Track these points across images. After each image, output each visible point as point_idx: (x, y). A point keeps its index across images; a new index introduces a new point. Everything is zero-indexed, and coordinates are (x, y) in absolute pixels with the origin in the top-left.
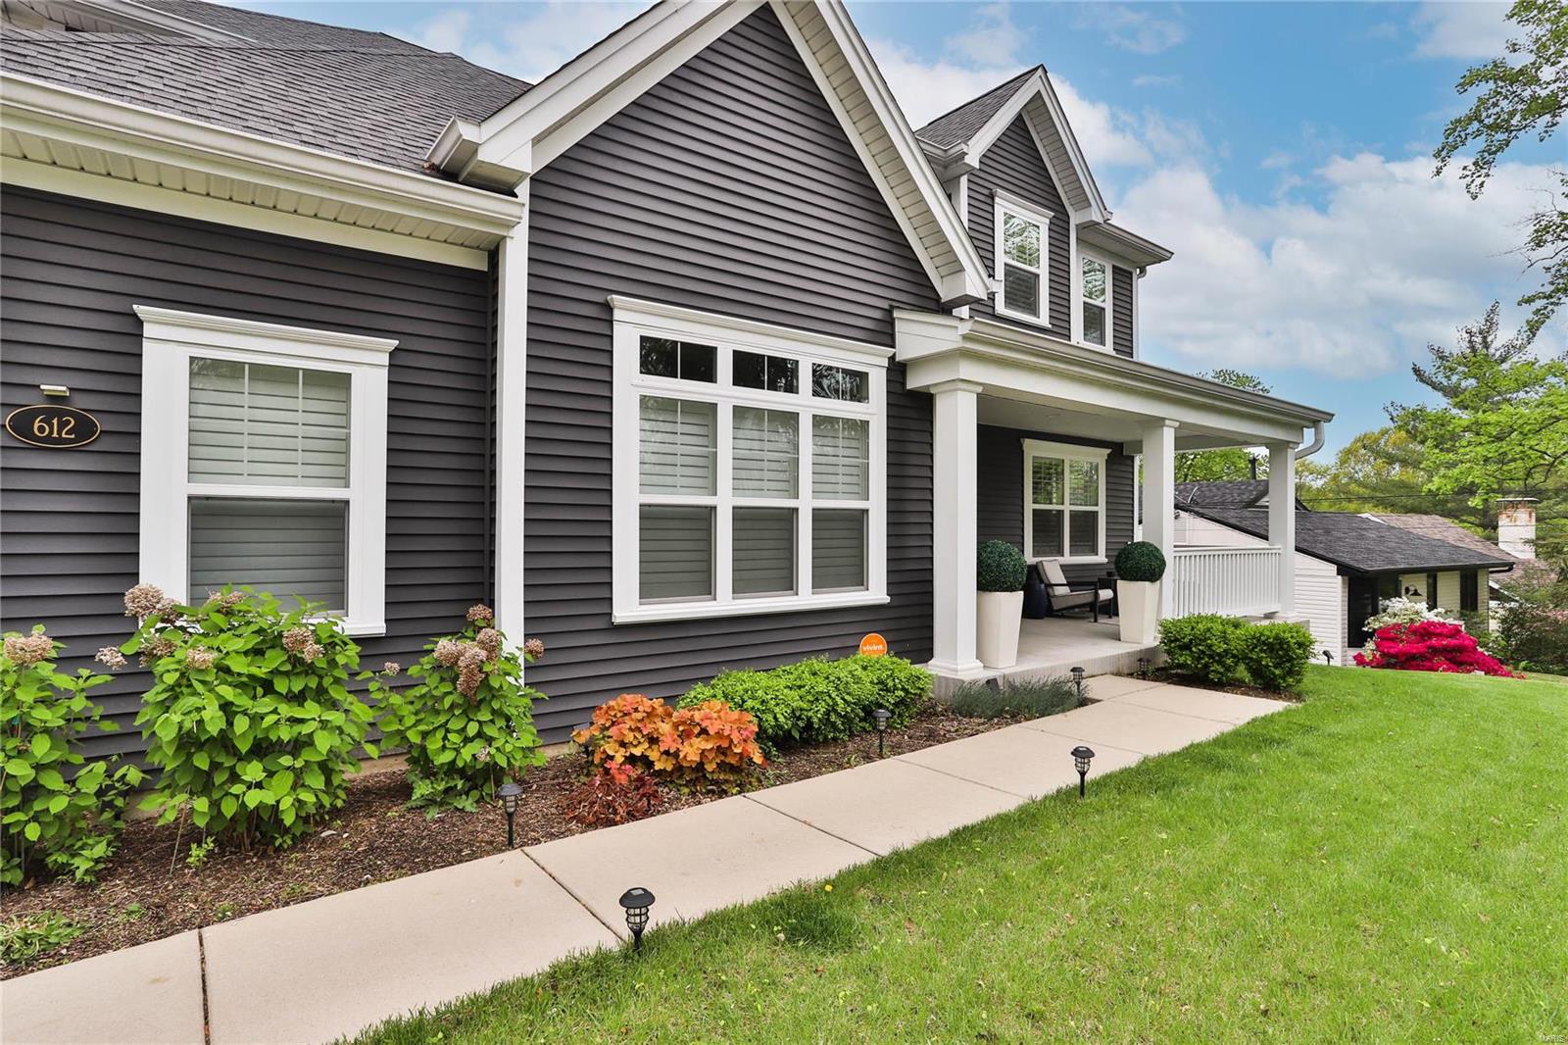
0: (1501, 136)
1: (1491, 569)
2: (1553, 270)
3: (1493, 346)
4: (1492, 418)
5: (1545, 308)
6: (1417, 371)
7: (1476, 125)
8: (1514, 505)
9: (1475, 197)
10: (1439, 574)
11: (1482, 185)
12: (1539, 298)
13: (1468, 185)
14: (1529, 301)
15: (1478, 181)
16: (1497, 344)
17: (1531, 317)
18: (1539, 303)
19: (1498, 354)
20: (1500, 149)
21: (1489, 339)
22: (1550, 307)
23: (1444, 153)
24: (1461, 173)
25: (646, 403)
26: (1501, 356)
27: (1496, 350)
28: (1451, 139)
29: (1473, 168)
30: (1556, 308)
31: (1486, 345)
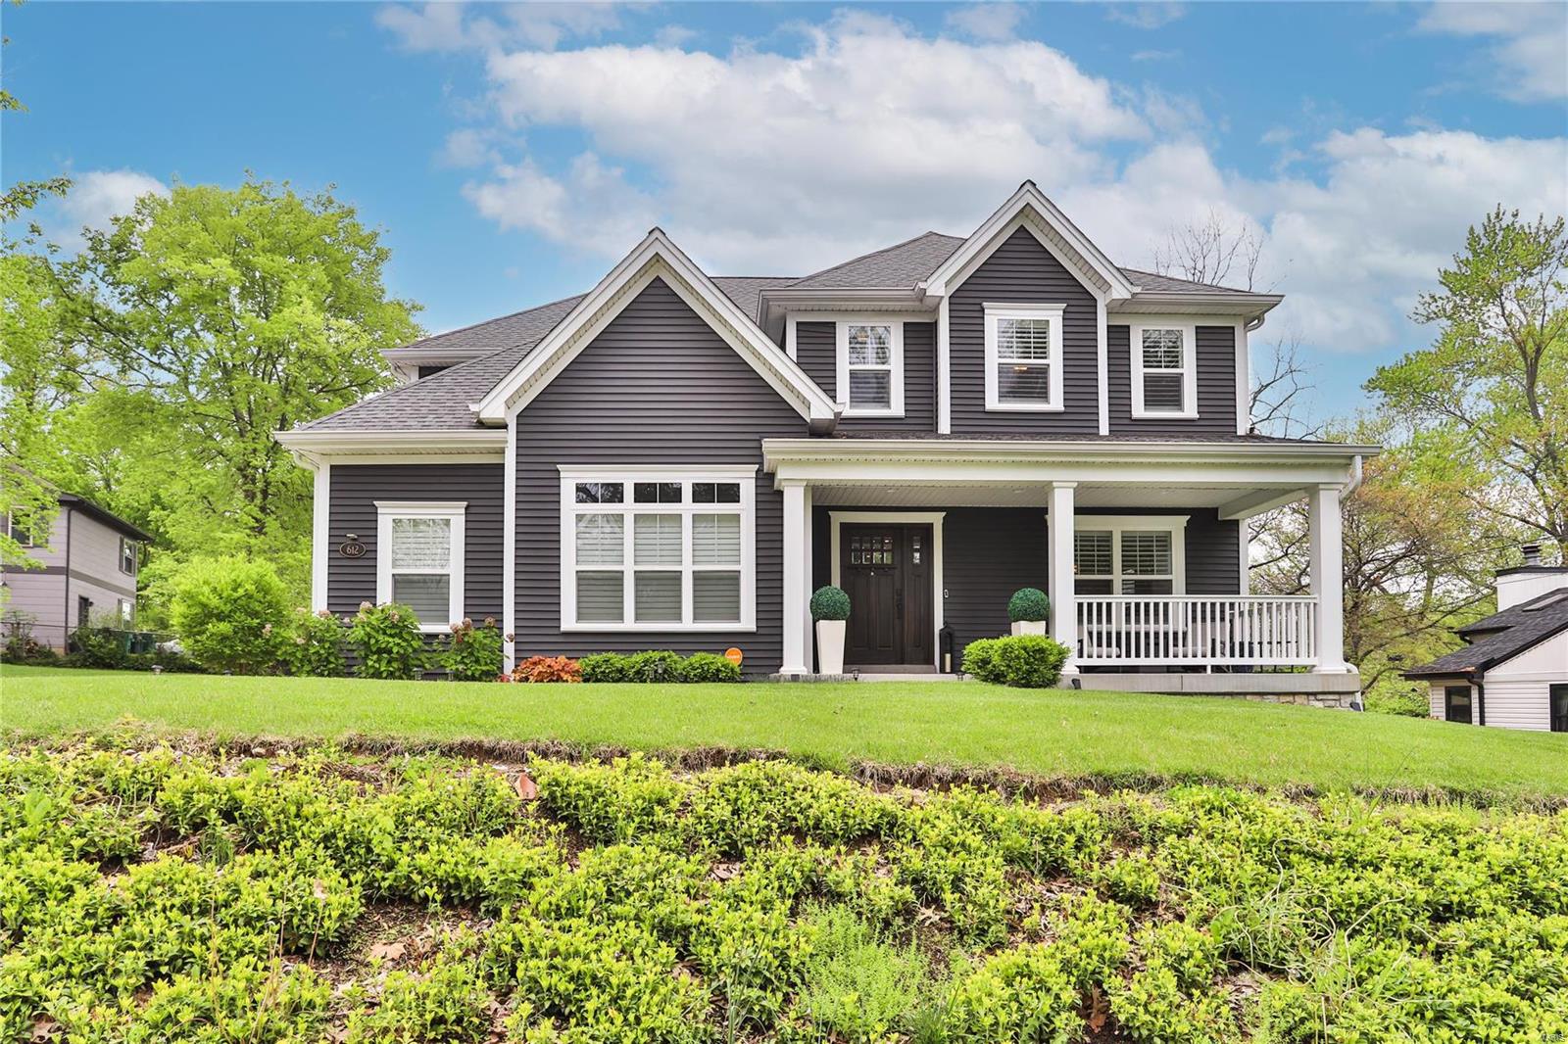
25: (580, 518)
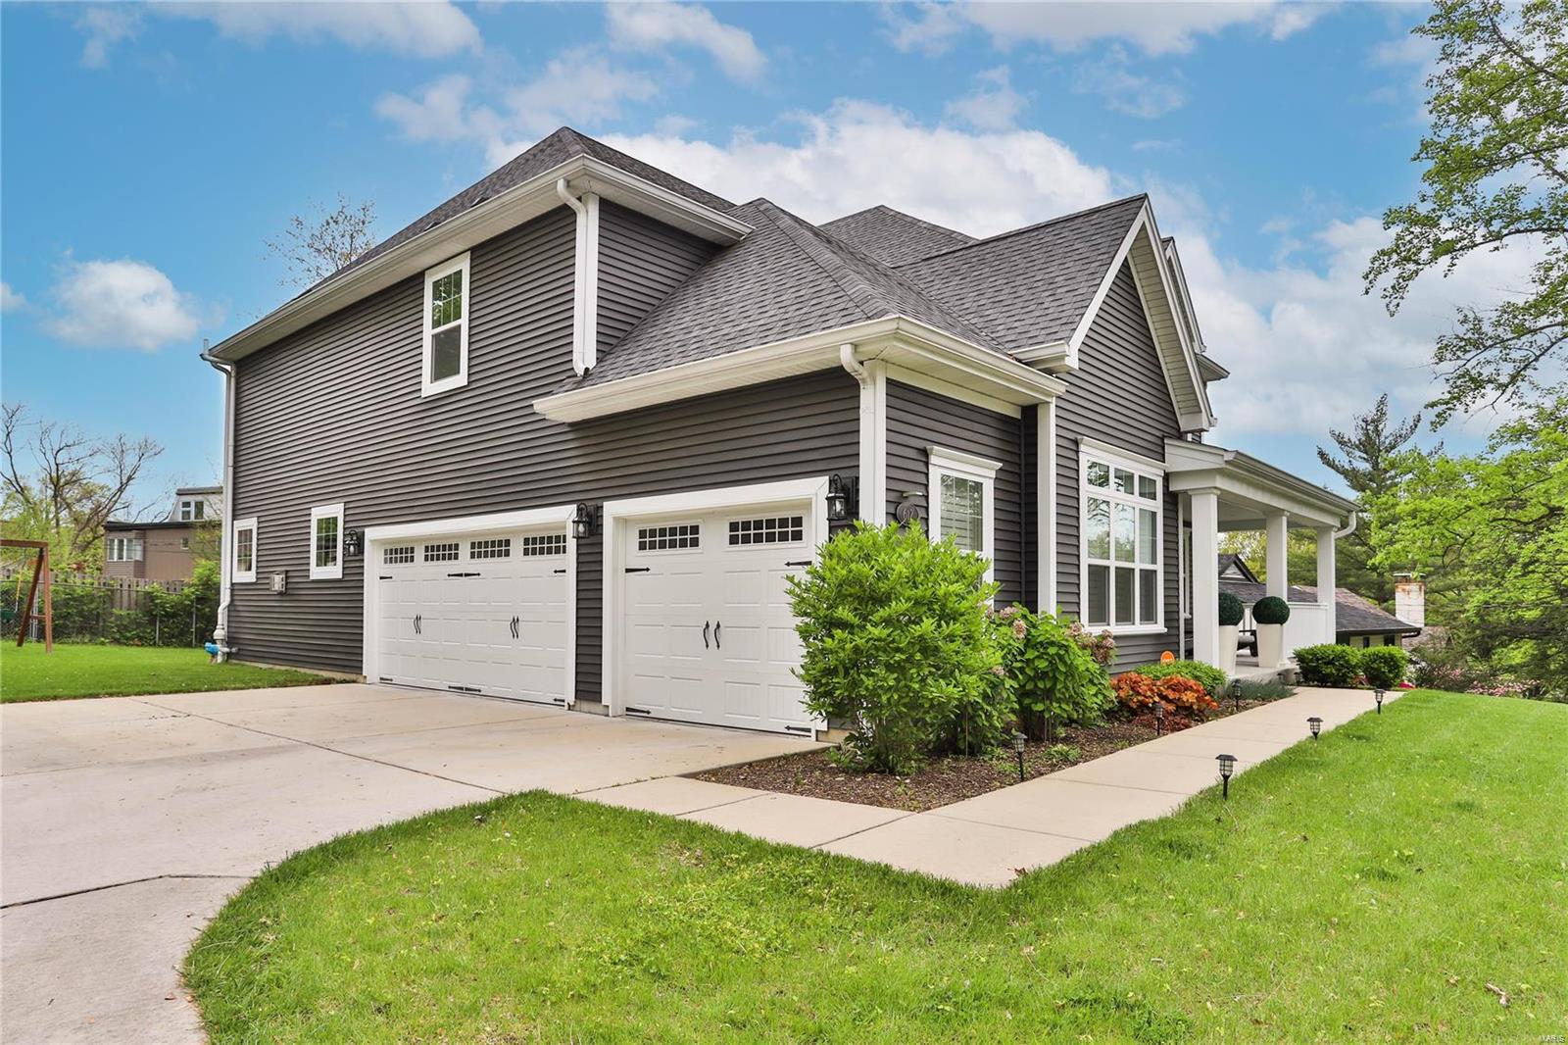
0: (1412, 266)
1: (1403, 635)
2: (1451, 382)
3: (1384, 434)
4: (1426, 505)
5: (1445, 412)
6: (1322, 455)
7: (1395, 257)
8: (1407, 580)
9: (1392, 315)
10: (1371, 637)
11: (1398, 305)
12: (1441, 404)
13: (1387, 305)
14: (1433, 405)
15: (1395, 302)
16: (1385, 433)
17: (1434, 419)
18: (1440, 408)
19: (1387, 441)
20: (1410, 278)
21: (1380, 428)
22: (1449, 412)
23: (1371, 276)
24: (1382, 293)
26: (1390, 444)
27: (1386, 438)
28: (1377, 264)
29: (1391, 291)
30: (1451, 412)
31: (1378, 433)
